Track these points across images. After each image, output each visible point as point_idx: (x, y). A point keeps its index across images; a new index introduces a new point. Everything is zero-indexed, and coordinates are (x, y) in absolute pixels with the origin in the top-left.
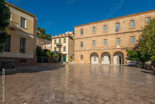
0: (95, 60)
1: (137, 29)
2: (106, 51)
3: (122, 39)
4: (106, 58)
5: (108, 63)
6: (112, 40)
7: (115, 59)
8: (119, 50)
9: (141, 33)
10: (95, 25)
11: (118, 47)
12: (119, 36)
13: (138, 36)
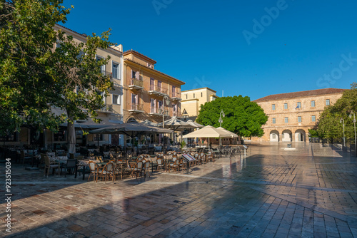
0: (274, 137)
1: (318, 109)
2: (287, 128)
3: (303, 117)
4: (287, 136)
5: (289, 140)
6: (293, 118)
7: (297, 136)
8: (301, 128)
9: (321, 113)
10: (275, 102)
11: (300, 125)
12: (300, 114)
13: (318, 115)
